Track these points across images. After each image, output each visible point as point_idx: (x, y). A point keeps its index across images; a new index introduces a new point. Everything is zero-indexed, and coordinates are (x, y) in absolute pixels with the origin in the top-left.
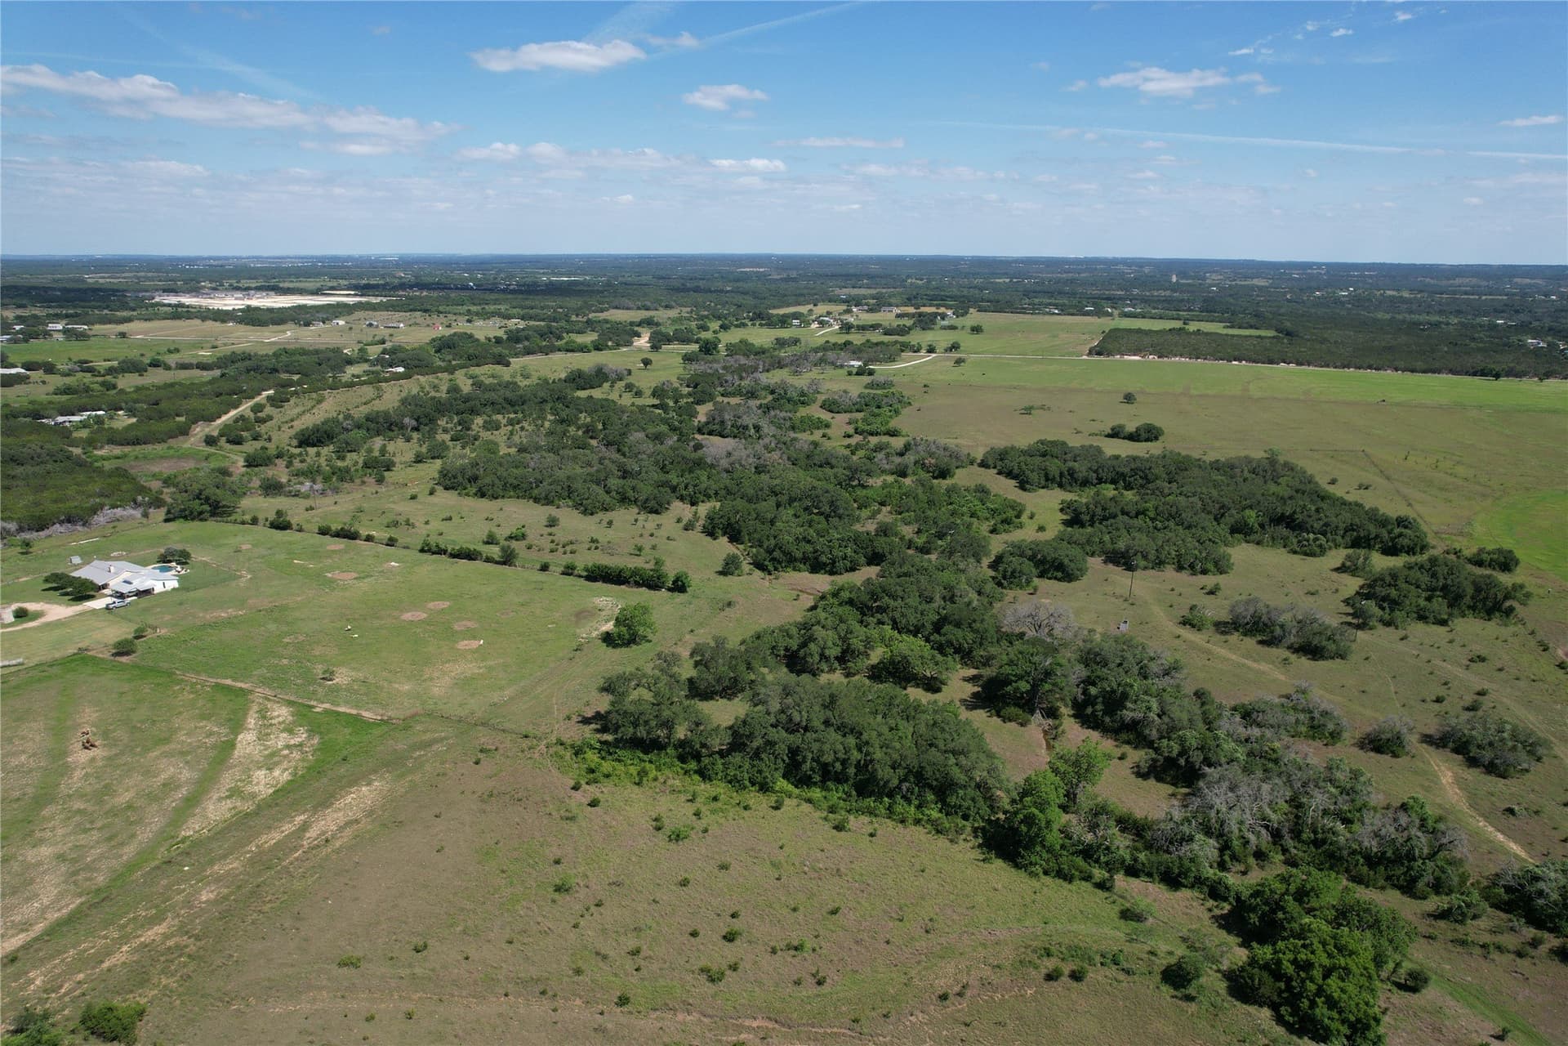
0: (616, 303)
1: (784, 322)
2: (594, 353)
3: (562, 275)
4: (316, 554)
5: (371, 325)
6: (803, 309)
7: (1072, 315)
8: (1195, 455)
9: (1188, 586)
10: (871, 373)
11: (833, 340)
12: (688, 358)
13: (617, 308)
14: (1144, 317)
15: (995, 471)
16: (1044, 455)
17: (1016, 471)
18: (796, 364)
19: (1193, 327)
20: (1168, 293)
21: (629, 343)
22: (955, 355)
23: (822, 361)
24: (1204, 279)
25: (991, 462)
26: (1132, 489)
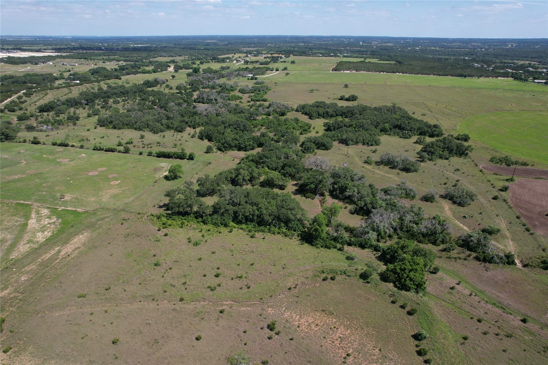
0: (160, 55)
1: (223, 60)
2: (153, 74)
3: (138, 44)
4: (52, 153)
5: (63, 64)
6: (230, 56)
7: (326, 56)
8: (369, 105)
9: (366, 150)
10: (256, 79)
11: (242, 67)
12: (189, 75)
13: (160, 56)
14: (351, 57)
15: (301, 113)
16: (317, 107)
17: (308, 112)
18: (229, 76)
19: (367, 60)
20: (359, 48)
21: (166, 70)
22: (286, 72)
23: (238, 75)
24: (371, 43)
25: (299, 110)
26: (348, 118)
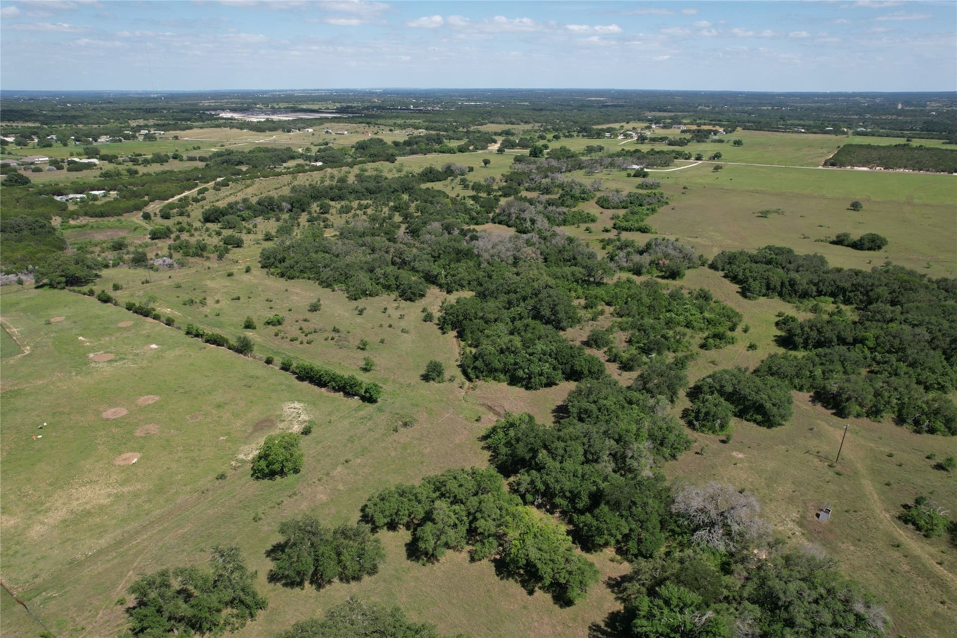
0: (494, 119)
1: (599, 134)
5: (327, 132)
7: (815, 133)
10: (645, 175)
11: (626, 148)
13: (492, 122)
15: (722, 273)
16: (769, 262)
17: (741, 277)
18: (589, 169)
19: (916, 143)
21: (484, 148)
22: (717, 162)
23: (612, 165)
25: (720, 266)
